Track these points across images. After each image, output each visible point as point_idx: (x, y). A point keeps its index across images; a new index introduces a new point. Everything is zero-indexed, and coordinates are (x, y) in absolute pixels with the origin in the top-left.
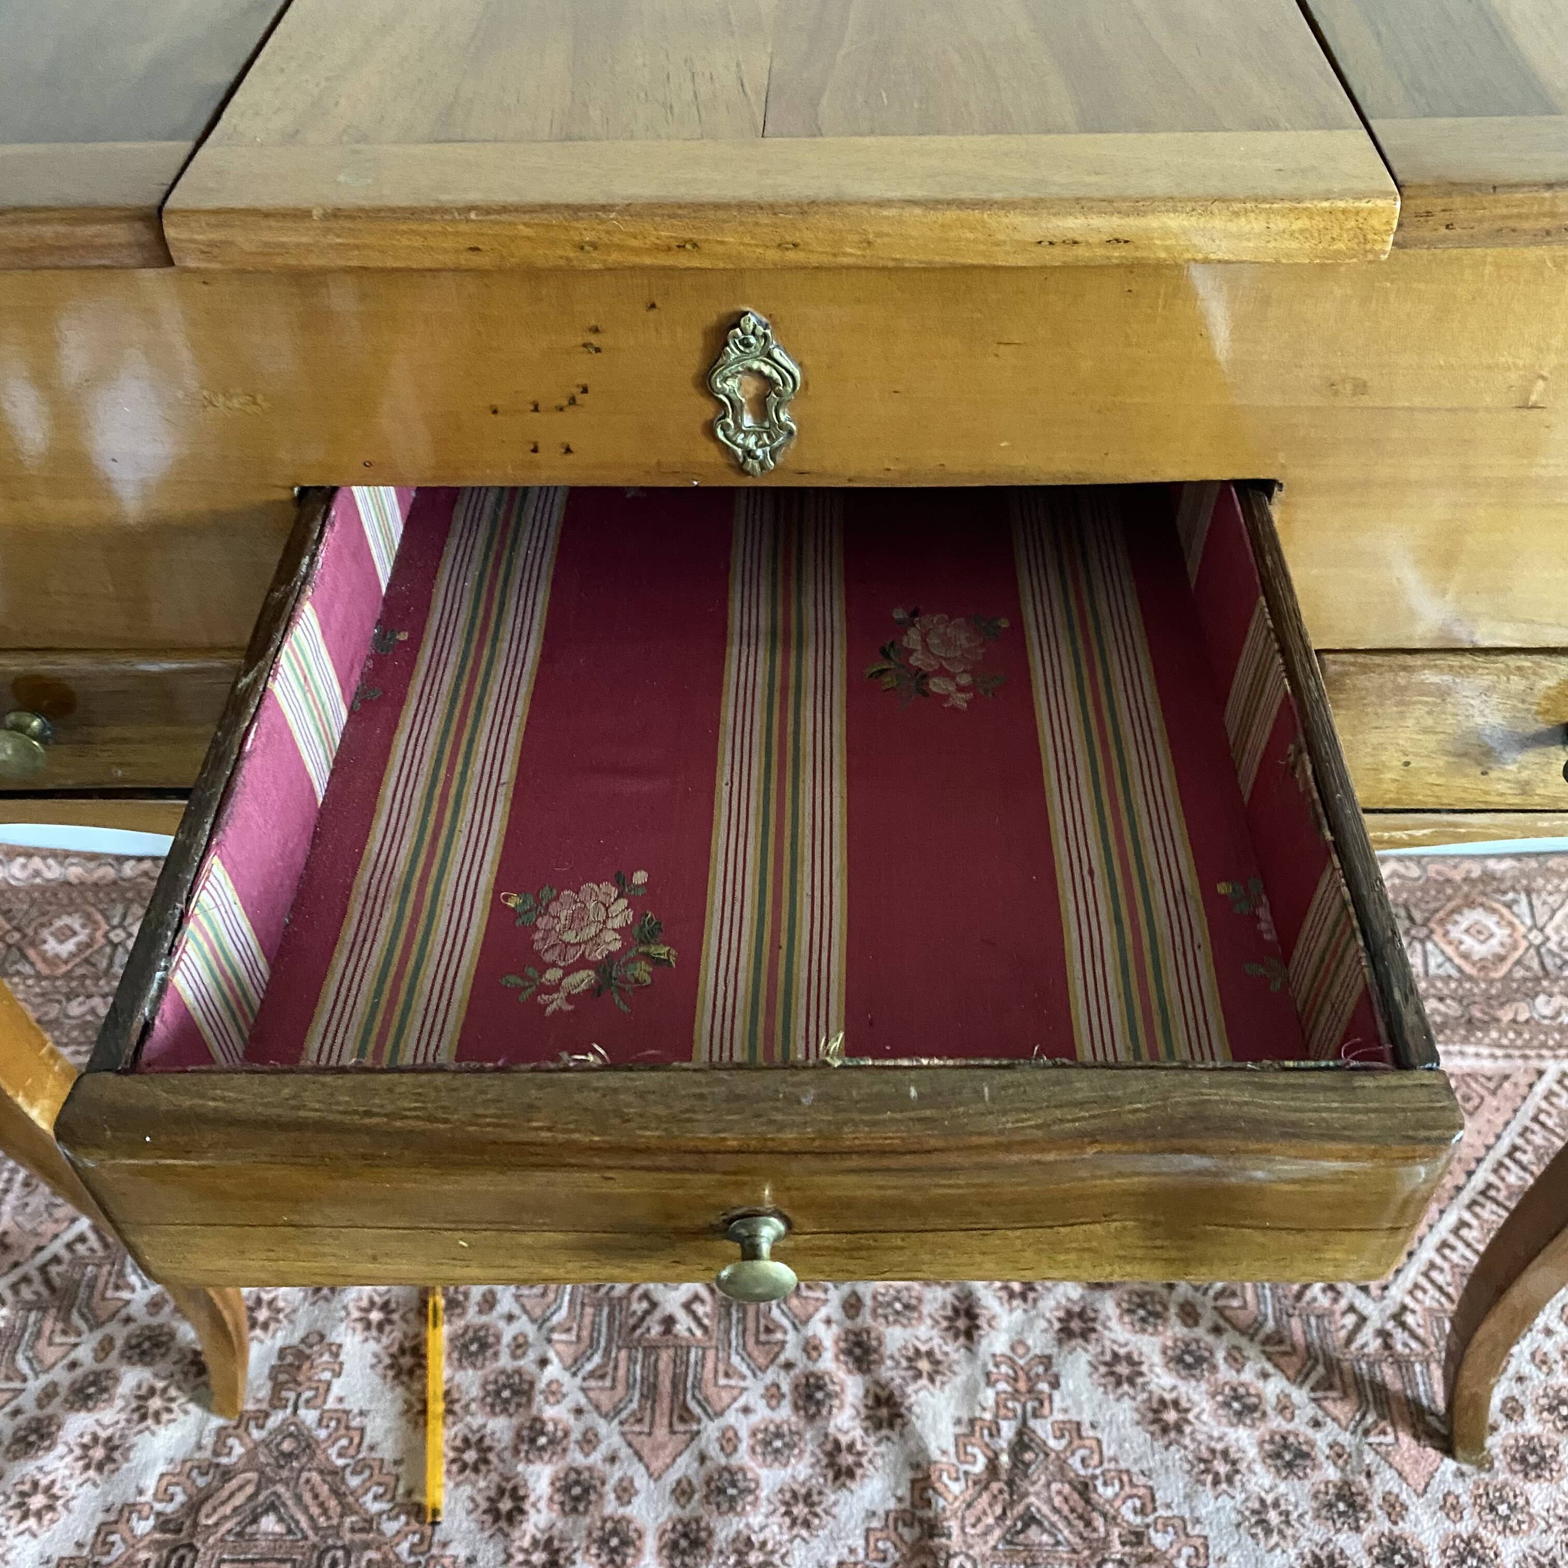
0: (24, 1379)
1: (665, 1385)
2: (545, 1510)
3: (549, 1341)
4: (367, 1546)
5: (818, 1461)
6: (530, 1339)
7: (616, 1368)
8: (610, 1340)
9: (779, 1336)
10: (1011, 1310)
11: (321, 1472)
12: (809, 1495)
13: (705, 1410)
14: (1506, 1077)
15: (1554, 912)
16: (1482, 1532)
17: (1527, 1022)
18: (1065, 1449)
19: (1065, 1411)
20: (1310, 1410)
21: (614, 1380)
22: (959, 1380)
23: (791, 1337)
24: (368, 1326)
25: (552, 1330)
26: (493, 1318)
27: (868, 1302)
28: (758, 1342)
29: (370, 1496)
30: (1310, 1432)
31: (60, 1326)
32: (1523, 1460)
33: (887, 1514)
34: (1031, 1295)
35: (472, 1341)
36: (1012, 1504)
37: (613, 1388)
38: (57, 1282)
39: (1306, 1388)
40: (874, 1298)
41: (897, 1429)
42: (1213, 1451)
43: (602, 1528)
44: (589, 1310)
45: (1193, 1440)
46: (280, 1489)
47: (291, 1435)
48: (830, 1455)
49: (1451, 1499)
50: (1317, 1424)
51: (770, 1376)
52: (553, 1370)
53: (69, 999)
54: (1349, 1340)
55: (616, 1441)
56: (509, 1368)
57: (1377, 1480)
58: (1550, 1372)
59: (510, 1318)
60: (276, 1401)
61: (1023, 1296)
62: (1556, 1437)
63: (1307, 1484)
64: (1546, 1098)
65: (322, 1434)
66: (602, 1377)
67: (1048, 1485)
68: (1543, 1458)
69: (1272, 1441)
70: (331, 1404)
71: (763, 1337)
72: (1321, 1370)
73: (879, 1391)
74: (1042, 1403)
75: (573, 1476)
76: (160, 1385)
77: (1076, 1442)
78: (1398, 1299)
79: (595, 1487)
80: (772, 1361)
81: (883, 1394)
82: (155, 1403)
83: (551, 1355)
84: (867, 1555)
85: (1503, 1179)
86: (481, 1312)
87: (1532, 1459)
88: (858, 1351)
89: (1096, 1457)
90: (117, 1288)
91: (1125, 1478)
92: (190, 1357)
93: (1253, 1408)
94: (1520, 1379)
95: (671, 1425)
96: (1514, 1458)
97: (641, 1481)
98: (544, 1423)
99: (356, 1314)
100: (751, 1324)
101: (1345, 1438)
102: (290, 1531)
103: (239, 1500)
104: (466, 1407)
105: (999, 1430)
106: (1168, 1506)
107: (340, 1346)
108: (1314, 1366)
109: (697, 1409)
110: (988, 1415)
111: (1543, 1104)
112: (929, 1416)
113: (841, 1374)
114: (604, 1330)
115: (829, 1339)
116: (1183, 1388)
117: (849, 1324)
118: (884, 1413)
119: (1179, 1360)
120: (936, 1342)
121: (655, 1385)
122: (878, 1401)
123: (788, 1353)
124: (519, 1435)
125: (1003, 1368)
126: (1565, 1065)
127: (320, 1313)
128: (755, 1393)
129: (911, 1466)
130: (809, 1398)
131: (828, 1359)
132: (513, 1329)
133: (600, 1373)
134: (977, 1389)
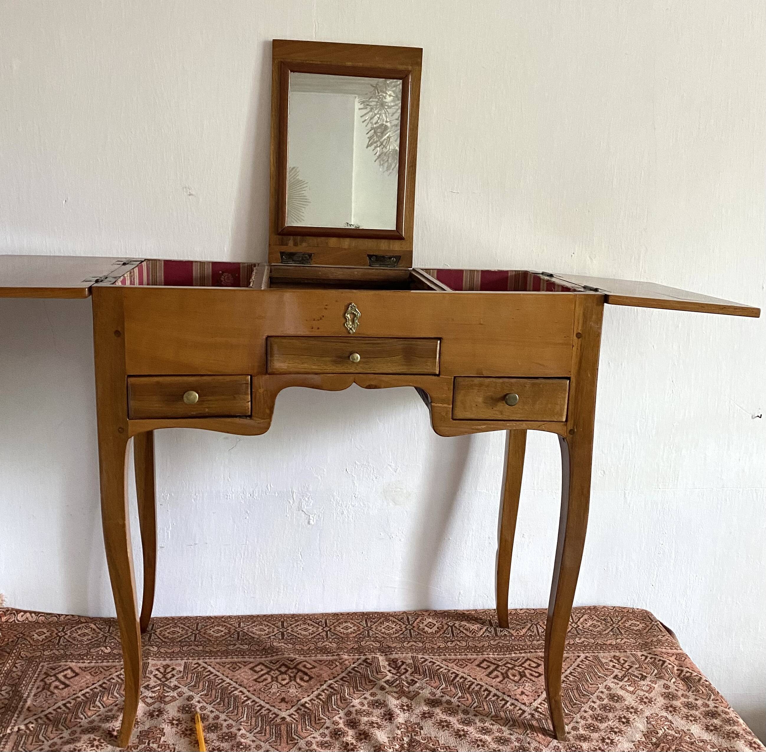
0: (43, 742)
1: (284, 733)
3: (241, 725)
5: (341, 748)
6: (234, 725)
7: (265, 730)
8: (262, 725)
9: (323, 721)
10: (404, 714)
13: (299, 737)
14: (568, 658)
15: (580, 619)
18: (427, 742)
19: (426, 735)
20: (508, 732)
21: (265, 734)
22: (388, 729)
23: (328, 721)
24: (173, 724)
25: (241, 722)
26: (219, 721)
27: (354, 712)
28: (316, 723)
30: (509, 736)
31: (54, 729)
32: (579, 739)
35: (212, 727)
37: (265, 735)
38: (52, 718)
39: (507, 727)
40: (356, 711)
41: (368, 739)
42: (477, 740)
44: (254, 719)
45: (469, 737)
48: (345, 747)
49: (556, 747)
50: (511, 734)
51: (321, 731)
52: (243, 731)
53: (44, 651)
54: (520, 716)
56: (227, 732)
57: (532, 745)
58: (587, 720)
59: (225, 720)
60: (141, 742)
61: (408, 710)
62: (589, 734)
63: (509, 747)
69: (496, 738)
70: (161, 742)
71: (317, 722)
72: (511, 723)
73: (360, 732)
74: (417, 733)
76: (97, 738)
77: (430, 741)
78: (536, 706)
80: (322, 727)
81: (362, 732)
82: (96, 743)
83: (242, 728)
85: (568, 679)
86: (214, 720)
87: (583, 738)
88: (352, 724)
89: (437, 743)
90: (76, 718)
92: (107, 732)
93: (490, 732)
94: (577, 722)
95: (287, 742)
96: (576, 738)
98: (242, 743)
99: (167, 721)
100: (313, 719)
101: (521, 737)
104: (212, 742)
105: (403, 740)
107: (163, 729)
108: (509, 722)
109: (296, 738)
110: (399, 736)
111: (580, 663)
112: (379, 736)
113: (346, 729)
114: (260, 723)
115: (341, 721)
116: (465, 728)
117: (348, 718)
118: (363, 736)
119: (463, 722)
120: (379, 721)
121: (280, 734)
122: (360, 734)
123: (327, 725)
124: (233, 746)
125: (403, 726)
126: (587, 654)
127: (154, 722)
128: (316, 734)
129: (374, 747)
130: (336, 734)
131: (341, 725)
132: (227, 723)
133: (260, 732)
134: (394, 731)
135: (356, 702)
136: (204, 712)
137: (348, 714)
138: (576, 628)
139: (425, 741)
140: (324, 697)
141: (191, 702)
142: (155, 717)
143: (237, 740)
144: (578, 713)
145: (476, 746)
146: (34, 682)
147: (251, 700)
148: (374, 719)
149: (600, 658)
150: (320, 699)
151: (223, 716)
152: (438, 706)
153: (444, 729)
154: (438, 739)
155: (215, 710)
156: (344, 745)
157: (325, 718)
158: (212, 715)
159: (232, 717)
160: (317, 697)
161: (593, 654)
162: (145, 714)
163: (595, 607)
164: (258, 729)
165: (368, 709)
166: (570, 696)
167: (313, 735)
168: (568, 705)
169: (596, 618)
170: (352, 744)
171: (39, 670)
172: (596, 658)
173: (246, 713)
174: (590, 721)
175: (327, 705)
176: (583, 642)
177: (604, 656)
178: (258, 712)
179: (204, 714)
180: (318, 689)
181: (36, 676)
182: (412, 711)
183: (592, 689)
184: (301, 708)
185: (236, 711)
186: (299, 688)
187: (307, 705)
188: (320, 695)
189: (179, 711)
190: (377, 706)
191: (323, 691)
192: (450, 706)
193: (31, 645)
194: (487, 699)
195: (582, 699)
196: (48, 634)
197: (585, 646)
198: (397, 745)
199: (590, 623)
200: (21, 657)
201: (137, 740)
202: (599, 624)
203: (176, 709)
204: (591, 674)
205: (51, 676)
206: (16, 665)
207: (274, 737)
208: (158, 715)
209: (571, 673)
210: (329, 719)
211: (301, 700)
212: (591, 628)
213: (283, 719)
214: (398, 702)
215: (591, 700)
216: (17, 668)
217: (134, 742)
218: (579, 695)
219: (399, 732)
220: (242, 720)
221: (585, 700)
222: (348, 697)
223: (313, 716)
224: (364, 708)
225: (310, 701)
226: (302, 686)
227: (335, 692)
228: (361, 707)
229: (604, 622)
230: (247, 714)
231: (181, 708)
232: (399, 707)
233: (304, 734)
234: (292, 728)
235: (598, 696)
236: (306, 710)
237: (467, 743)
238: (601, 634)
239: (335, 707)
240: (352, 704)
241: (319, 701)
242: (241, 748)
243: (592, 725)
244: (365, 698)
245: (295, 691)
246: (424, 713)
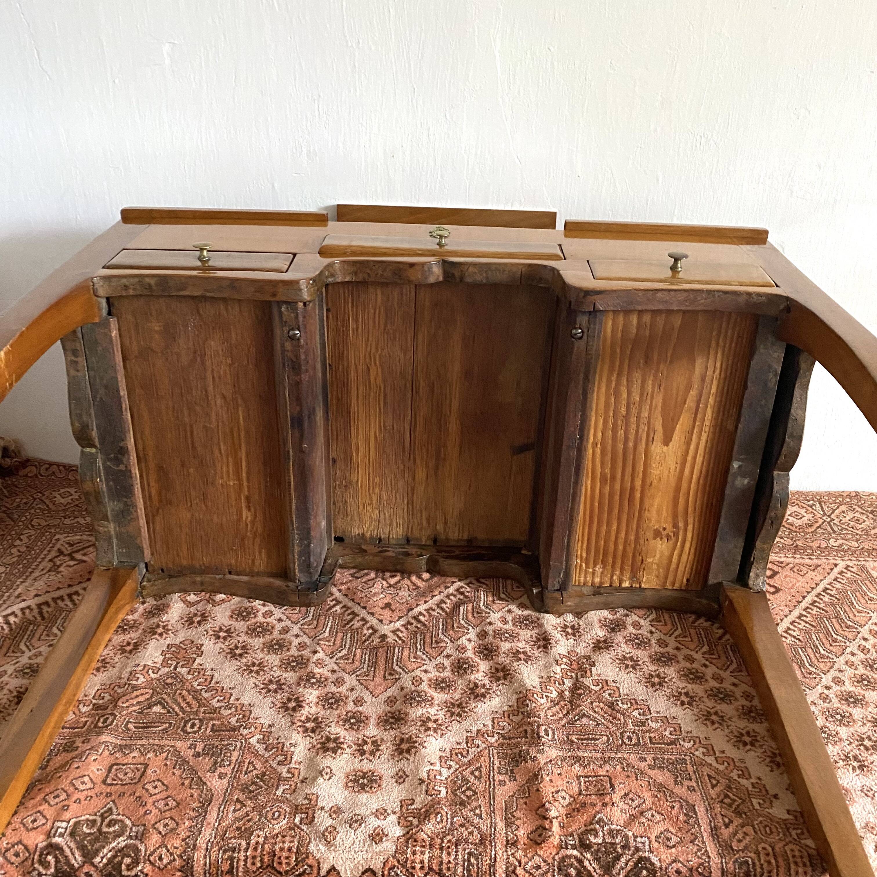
0: (23, 652)
1: (382, 661)
2: (314, 708)
3: (319, 644)
4: (212, 719)
5: (465, 692)
6: (308, 644)
7: (354, 655)
8: (351, 645)
9: (443, 645)
10: (567, 639)
11: (188, 691)
12: (461, 704)
13: (403, 670)
14: (819, 566)
15: (834, 510)
16: (828, 724)
17: (826, 548)
18: (600, 690)
19: (599, 675)
20: (730, 680)
21: (353, 660)
22: (540, 663)
23: (449, 645)
24: (218, 637)
25: (320, 640)
26: (288, 636)
27: (491, 633)
28: (432, 648)
29: (216, 700)
30: (732, 688)
31: (45, 633)
32: (847, 700)
33: (504, 712)
34: (577, 634)
35: (276, 644)
36: (572, 710)
37: (353, 663)
38: (47, 616)
39: (728, 671)
40: (494, 632)
41: (508, 680)
42: (680, 693)
43: (346, 715)
44: (340, 635)
45: (669, 688)
46: (165, 696)
47: (172, 677)
48: (472, 689)
50: (735, 685)
51: (439, 660)
52: (320, 655)
53: (65, 518)
55: (355, 683)
56: (296, 654)
58: (856, 669)
59: (297, 636)
60: (165, 664)
61: (574, 635)
62: (863, 692)
63: (732, 706)
64: (840, 574)
65: (190, 677)
66: (347, 659)
67: (592, 703)
68: (858, 700)
69: (712, 690)
70: (195, 665)
71: (434, 645)
72: (735, 665)
73: (497, 666)
74: (586, 672)
75: (330, 695)
77: (606, 688)
79: (342, 700)
80: (440, 655)
81: (500, 667)
83: (319, 649)
84: (493, 728)
85: (821, 599)
86: (281, 634)
87: (851, 700)
88: (485, 652)
89: (617, 694)
91: (633, 701)
93: (700, 678)
94: (841, 671)
95: (385, 677)
96: (841, 699)
97: (367, 697)
98: (314, 674)
99: (211, 633)
100: (428, 640)
102: (169, 712)
103: (141, 699)
104: (271, 669)
105: (564, 683)
106: (658, 712)
107: (202, 645)
108: (731, 664)
109: (399, 670)
110: (558, 676)
111: (839, 576)
112: (525, 675)
113: (477, 659)
114: (348, 642)
115: (470, 646)
116: (661, 670)
117: (481, 642)
118: (501, 674)
119: (659, 660)
120: (528, 649)
121: (376, 662)
122: (497, 670)
123: (448, 651)
124: (300, 678)
125: (564, 660)
126: (849, 563)
127: (193, 633)
128: (430, 666)
129: (516, 693)
130: (460, 668)
131: (470, 654)
132: (299, 640)
133: (345, 658)
134: (551, 666)
135: (495, 617)
136: (269, 620)
137: (482, 635)
138: (829, 523)
139: (598, 688)
140: (448, 605)
141: (253, 604)
142: (195, 624)
143: (309, 670)
144: (840, 655)
145: (679, 703)
146: (40, 562)
147: (341, 605)
148: (521, 645)
149: (870, 570)
150: (442, 609)
151: (295, 629)
152: (620, 631)
153: (628, 670)
154: (618, 685)
155: (284, 618)
156: (471, 686)
157: (446, 640)
158: (279, 626)
159: (307, 631)
160: (438, 605)
161: (857, 563)
162: (182, 618)
163: (857, 494)
164: (344, 652)
165: (513, 628)
166: (826, 627)
167: (424, 668)
168: (824, 641)
169: (860, 510)
170: (484, 686)
171: (51, 545)
172: (863, 569)
173: (329, 626)
174: (861, 670)
175: (452, 619)
176: (842, 545)
177: (875, 567)
178: (348, 624)
179: (268, 624)
180: (440, 592)
181: (45, 552)
182: (580, 636)
183: (860, 618)
184: (413, 621)
185: (315, 622)
186: (414, 589)
187: (421, 618)
188: (442, 601)
189: (232, 617)
190: (526, 624)
191: (448, 597)
192: (639, 632)
193: (50, 510)
194: (696, 624)
195: (846, 634)
196: (76, 496)
197: (843, 550)
198: (554, 692)
199: (851, 515)
200: (33, 526)
201: (162, 658)
202: (864, 517)
203: (228, 613)
204: (857, 594)
205: (65, 555)
206: (22, 537)
207: (365, 667)
208: (199, 623)
209: (827, 589)
210: (451, 641)
211: (413, 609)
212: (852, 524)
213: (384, 637)
214: (558, 622)
215: (860, 635)
216: (21, 540)
217: (156, 660)
218: (841, 627)
219: (558, 669)
220: (321, 637)
221: (851, 636)
222: (483, 608)
223: (428, 636)
224: (507, 627)
225: (427, 610)
226: (418, 587)
227: (465, 600)
228: (501, 626)
229: (871, 516)
230: (331, 628)
231: (236, 612)
232: (559, 629)
233: (411, 666)
234: (394, 653)
235: (870, 630)
236: (419, 626)
237: (665, 698)
238: (867, 534)
239: (462, 622)
240: (488, 620)
241: (441, 612)
242: (313, 683)
243: (864, 677)
244: (509, 611)
245: (406, 594)
246: (599, 642)
